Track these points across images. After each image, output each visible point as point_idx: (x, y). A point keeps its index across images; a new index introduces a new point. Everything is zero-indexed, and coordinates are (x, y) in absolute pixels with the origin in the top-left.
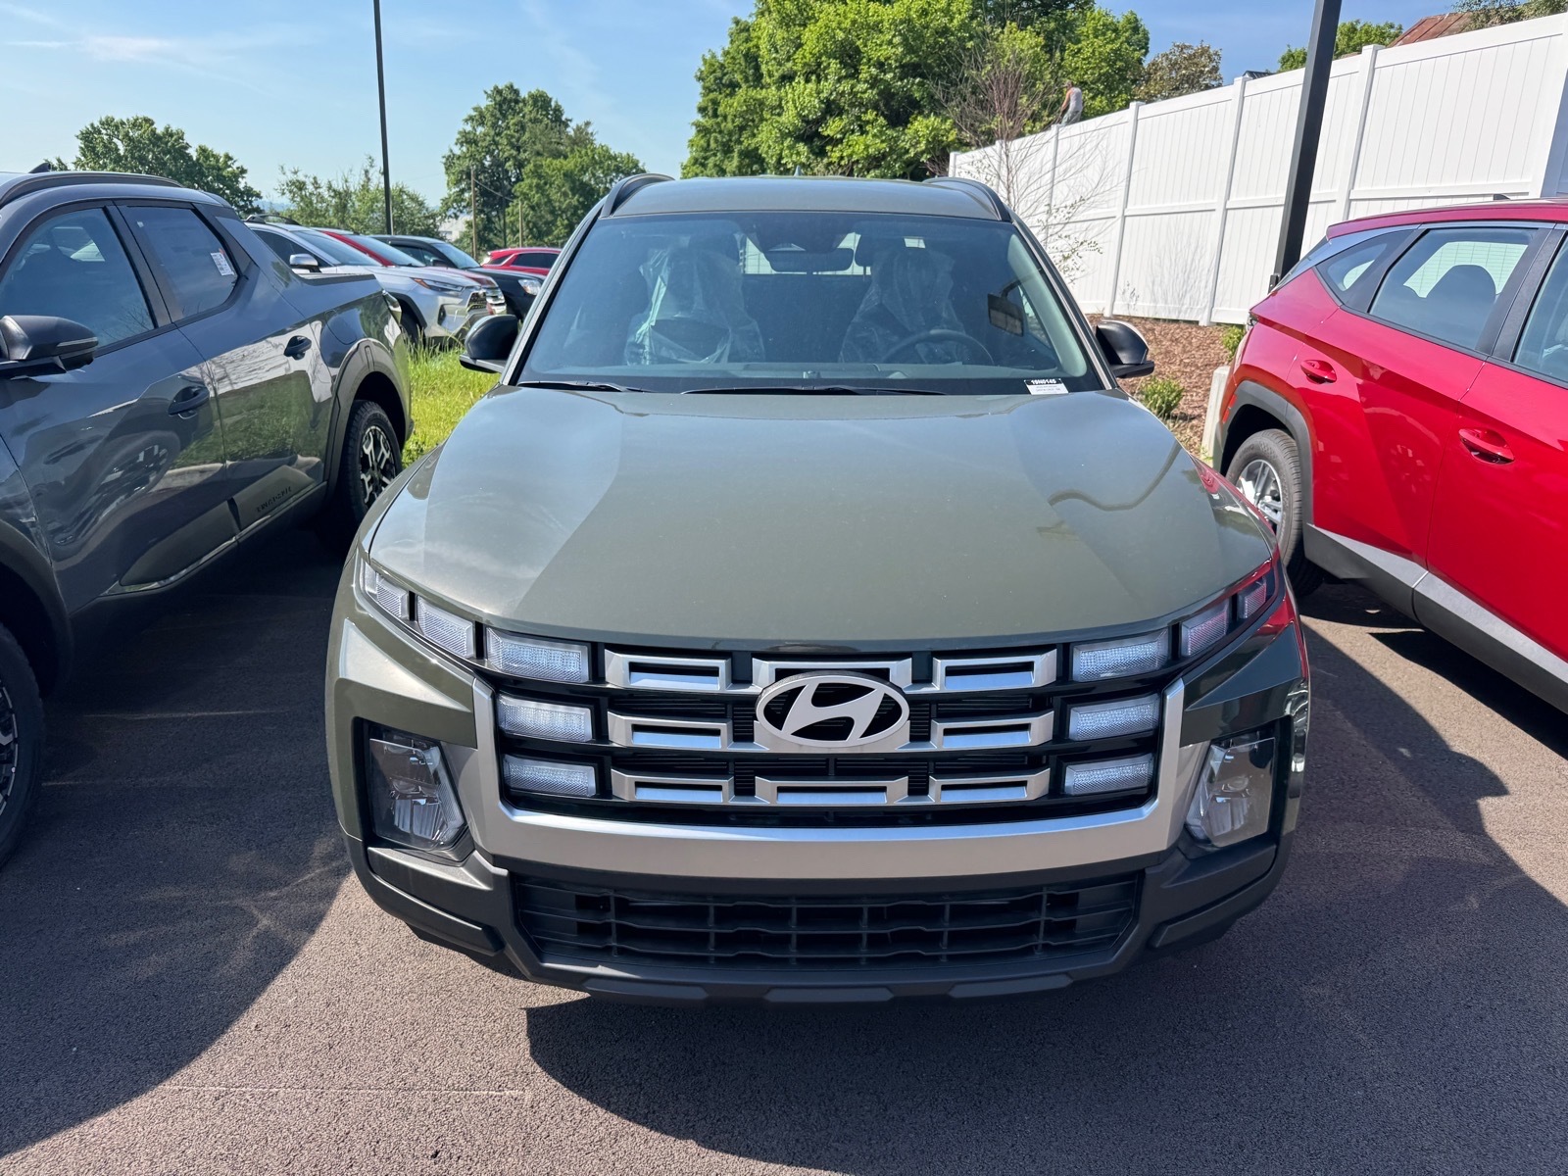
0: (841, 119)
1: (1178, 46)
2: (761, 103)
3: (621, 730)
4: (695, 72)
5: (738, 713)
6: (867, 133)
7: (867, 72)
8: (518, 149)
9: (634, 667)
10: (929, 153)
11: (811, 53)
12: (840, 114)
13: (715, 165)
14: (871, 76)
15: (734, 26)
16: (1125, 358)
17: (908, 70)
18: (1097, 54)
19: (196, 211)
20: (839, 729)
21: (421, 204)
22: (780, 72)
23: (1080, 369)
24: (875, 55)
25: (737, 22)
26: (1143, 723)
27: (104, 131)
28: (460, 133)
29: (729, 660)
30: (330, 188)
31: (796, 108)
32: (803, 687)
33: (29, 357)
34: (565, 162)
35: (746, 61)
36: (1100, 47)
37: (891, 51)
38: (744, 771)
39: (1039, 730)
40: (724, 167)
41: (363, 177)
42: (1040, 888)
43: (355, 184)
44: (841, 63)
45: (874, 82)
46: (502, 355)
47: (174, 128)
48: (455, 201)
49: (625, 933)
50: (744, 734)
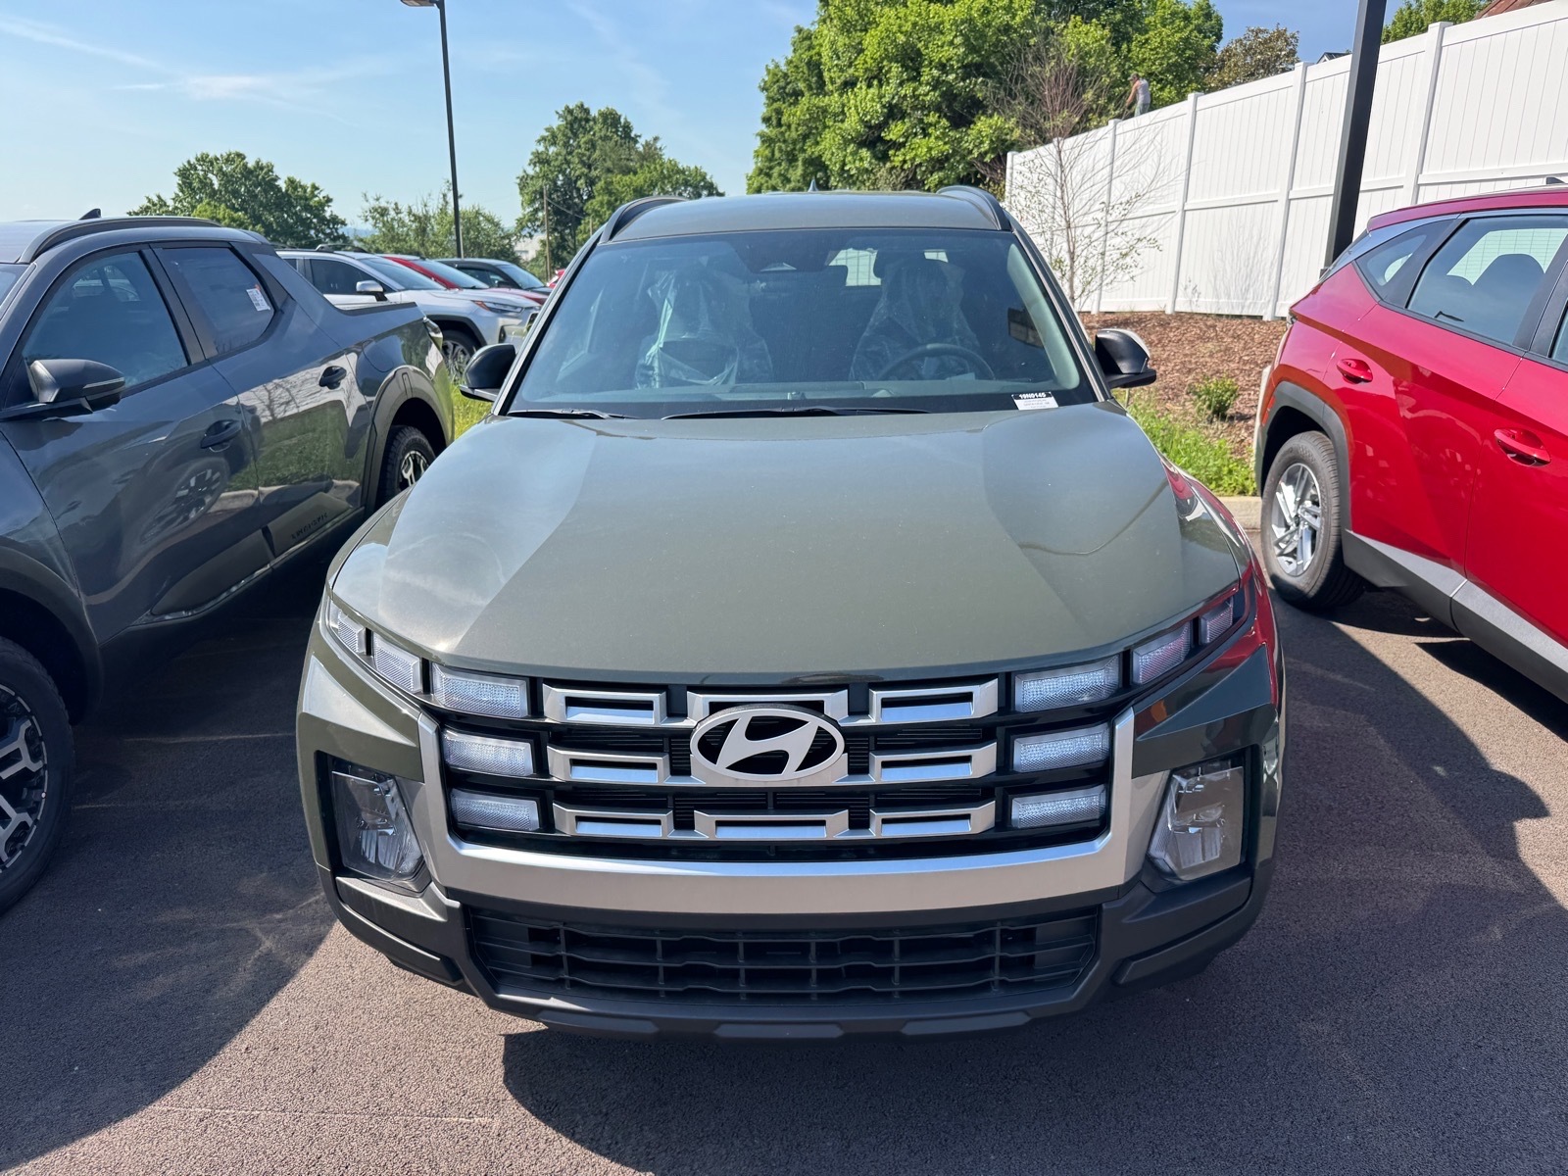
0: (903, 123)
1: (1253, 31)
2: (825, 111)
3: (561, 764)
4: (759, 82)
5: (673, 746)
6: (929, 135)
7: (928, 74)
8: (589, 167)
9: (571, 702)
10: (993, 153)
11: (872, 58)
12: (902, 118)
13: (780, 175)
14: (933, 77)
15: (796, 34)
16: (1125, 367)
17: (969, 70)
18: (1165, 43)
19: (233, 249)
20: (775, 762)
21: (497, 225)
22: (843, 78)
23: (1074, 380)
24: (936, 57)
25: (800, 31)
26: (1093, 753)
27: (199, 168)
28: (533, 153)
29: (664, 693)
30: (410, 213)
31: (859, 114)
32: (736, 721)
33: (57, 400)
34: (634, 178)
35: (809, 69)
36: (1169, 36)
37: (952, 51)
38: (684, 805)
39: (982, 761)
40: (789, 176)
41: (441, 201)
42: (993, 923)
43: (434, 208)
44: (902, 66)
45: (936, 84)
46: (496, 385)
47: (264, 162)
48: (529, 220)
49: (576, 966)
50: (681, 768)
